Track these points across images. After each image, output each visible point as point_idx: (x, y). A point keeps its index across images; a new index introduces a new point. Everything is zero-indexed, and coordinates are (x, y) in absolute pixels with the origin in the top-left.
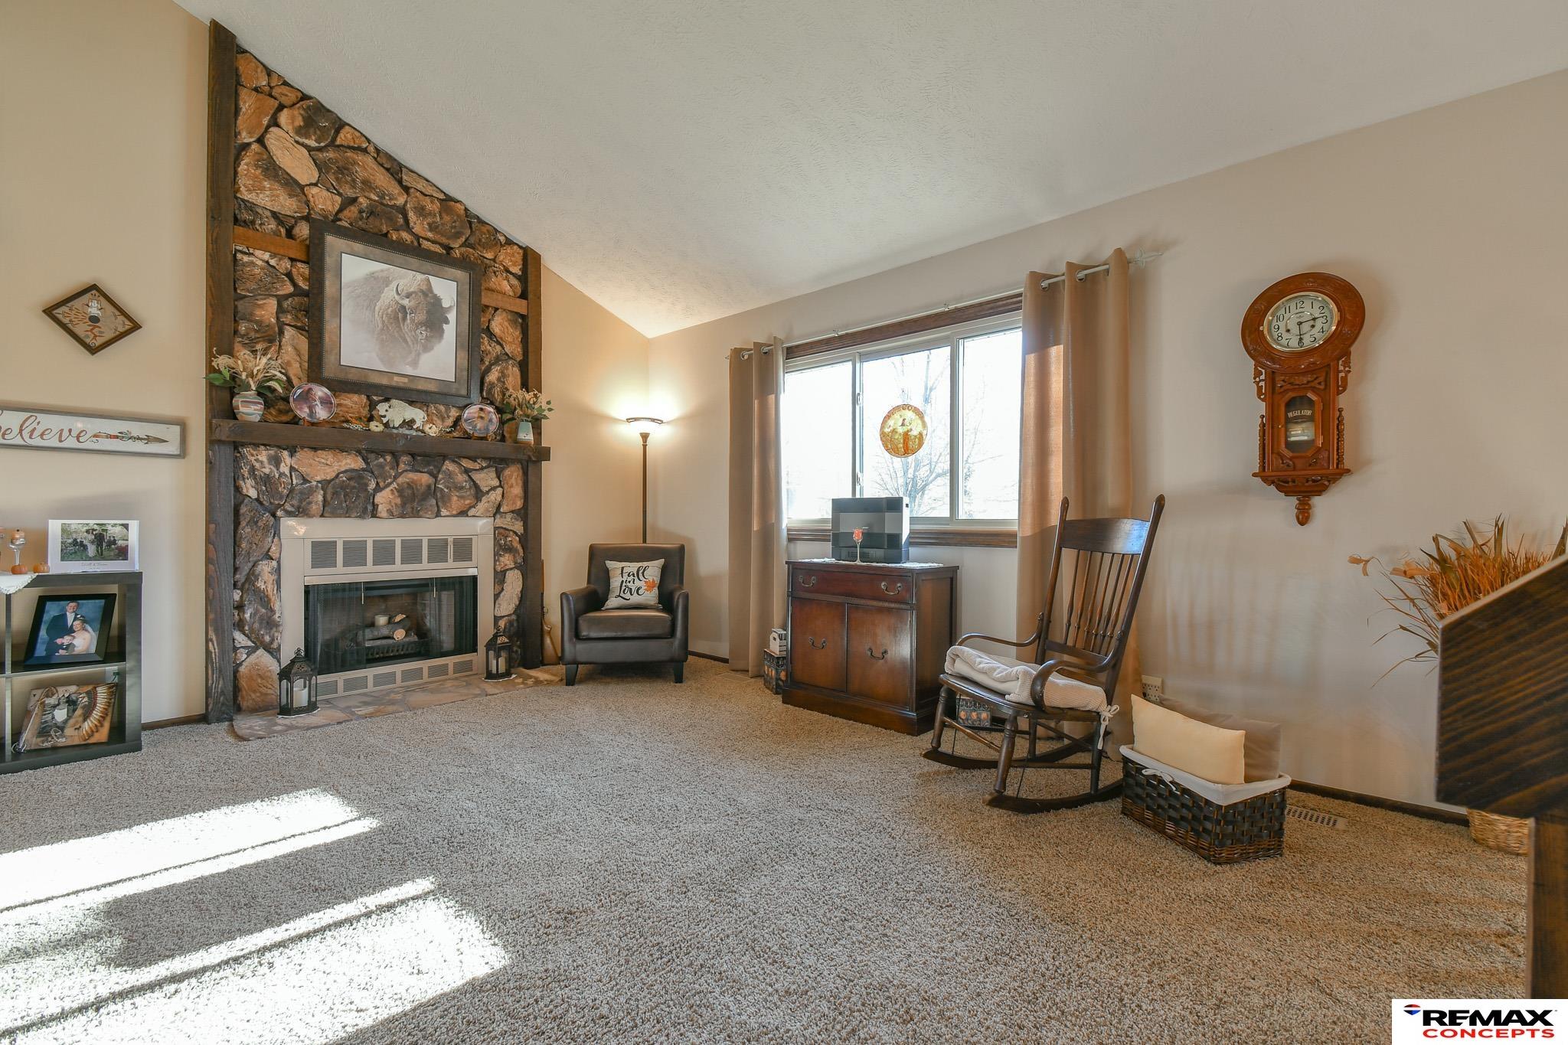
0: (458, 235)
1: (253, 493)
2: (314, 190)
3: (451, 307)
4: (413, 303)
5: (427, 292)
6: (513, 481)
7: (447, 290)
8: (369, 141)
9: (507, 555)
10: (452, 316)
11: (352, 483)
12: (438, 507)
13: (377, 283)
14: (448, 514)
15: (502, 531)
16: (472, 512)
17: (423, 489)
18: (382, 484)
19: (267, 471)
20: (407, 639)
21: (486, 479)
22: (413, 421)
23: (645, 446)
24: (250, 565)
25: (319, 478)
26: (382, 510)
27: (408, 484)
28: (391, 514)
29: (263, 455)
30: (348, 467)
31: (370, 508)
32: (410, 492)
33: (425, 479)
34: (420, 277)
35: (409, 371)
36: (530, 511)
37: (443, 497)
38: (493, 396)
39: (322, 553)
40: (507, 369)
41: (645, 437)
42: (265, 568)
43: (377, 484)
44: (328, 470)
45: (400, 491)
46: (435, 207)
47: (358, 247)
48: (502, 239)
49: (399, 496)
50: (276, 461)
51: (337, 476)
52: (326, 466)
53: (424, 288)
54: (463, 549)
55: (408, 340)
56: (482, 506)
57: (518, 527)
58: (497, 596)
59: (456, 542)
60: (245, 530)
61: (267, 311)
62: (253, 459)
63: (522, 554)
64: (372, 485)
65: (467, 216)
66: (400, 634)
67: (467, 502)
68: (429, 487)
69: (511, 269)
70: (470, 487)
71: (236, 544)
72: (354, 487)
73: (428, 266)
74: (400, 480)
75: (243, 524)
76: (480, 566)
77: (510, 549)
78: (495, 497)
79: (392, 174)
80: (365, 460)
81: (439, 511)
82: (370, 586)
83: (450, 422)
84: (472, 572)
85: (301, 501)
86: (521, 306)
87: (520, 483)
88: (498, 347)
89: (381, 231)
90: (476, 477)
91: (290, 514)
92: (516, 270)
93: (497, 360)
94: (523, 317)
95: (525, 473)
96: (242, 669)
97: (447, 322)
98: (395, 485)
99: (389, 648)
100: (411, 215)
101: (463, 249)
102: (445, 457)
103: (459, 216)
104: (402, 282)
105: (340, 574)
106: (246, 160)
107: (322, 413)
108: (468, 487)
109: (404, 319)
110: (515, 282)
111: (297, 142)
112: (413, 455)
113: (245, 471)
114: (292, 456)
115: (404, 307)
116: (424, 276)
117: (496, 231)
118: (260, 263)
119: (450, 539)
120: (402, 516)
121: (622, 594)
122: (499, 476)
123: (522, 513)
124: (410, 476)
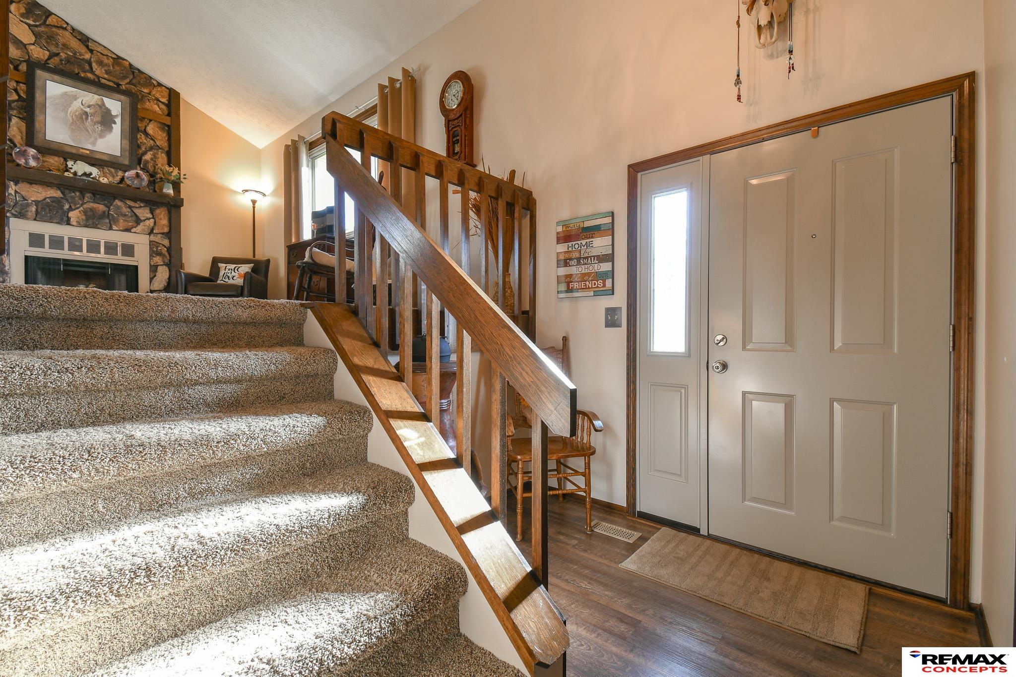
0: (124, 78)
2: (32, 47)
3: (117, 116)
4: (92, 111)
5: (102, 105)
6: (162, 216)
7: (114, 106)
8: (67, 23)
9: (158, 257)
10: (118, 120)
11: (54, 204)
12: (111, 224)
14: (117, 229)
15: (154, 243)
16: (134, 230)
17: (100, 213)
18: (73, 207)
21: (143, 213)
22: (91, 174)
23: (254, 208)
25: (33, 199)
26: (73, 221)
27: (90, 209)
28: (80, 225)
30: (51, 195)
31: (65, 219)
32: (92, 213)
33: (101, 208)
34: (96, 97)
35: (90, 147)
36: (174, 232)
37: (113, 219)
38: (147, 167)
39: (35, 239)
40: (158, 154)
41: (254, 202)
43: (70, 206)
44: (39, 195)
45: (85, 212)
46: (110, 61)
47: (56, 77)
48: (154, 82)
49: (85, 215)
51: (45, 199)
52: (38, 193)
53: (100, 103)
54: (128, 250)
55: (89, 130)
56: (139, 228)
57: (166, 242)
58: (151, 279)
59: (123, 245)
63: (168, 258)
64: (67, 206)
65: (130, 68)
67: (130, 224)
68: (104, 212)
69: (160, 99)
70: (132, 216)
72: (54, 206)
73: (102, 91)
74: (85, 206)
76: (141, 259)
77: (160, 254)
78: (151, 223)
79: (82, 42)
80: (63, 193)
81: (111, 227)
82: (67, 263)
83: (118, 179)
84: (134, 263)
85: (21, 211)
86: (168, 120)
87: (167, 218)
88: (152, 142)
89: (74, 71)
90: (136, 211)
91: (14, 216)
92: (165, 100)
93: (151, 148)
94: (168, 126)
95: (170, 213)
97: (115, 123)
98: (82, 208)
100: (94, 65)
101: (128, 86)
102: (115, 198)
103: (125, 68)
104: (85, 99)
105: (47, 253)
107: (33, 164)
108: (130, 215)
109: (87, 118)
110: (163, 107)
111: (22, 21)
112: (93, 194)
114: (16, 185)
115: (86, 113)
116: (99, 97)
117: (151, 77)
119: (119, 244)
120: (86, 226)
121: (224, 279)
122: (152, 212)
123: (168, 235)
124: (92, 205)
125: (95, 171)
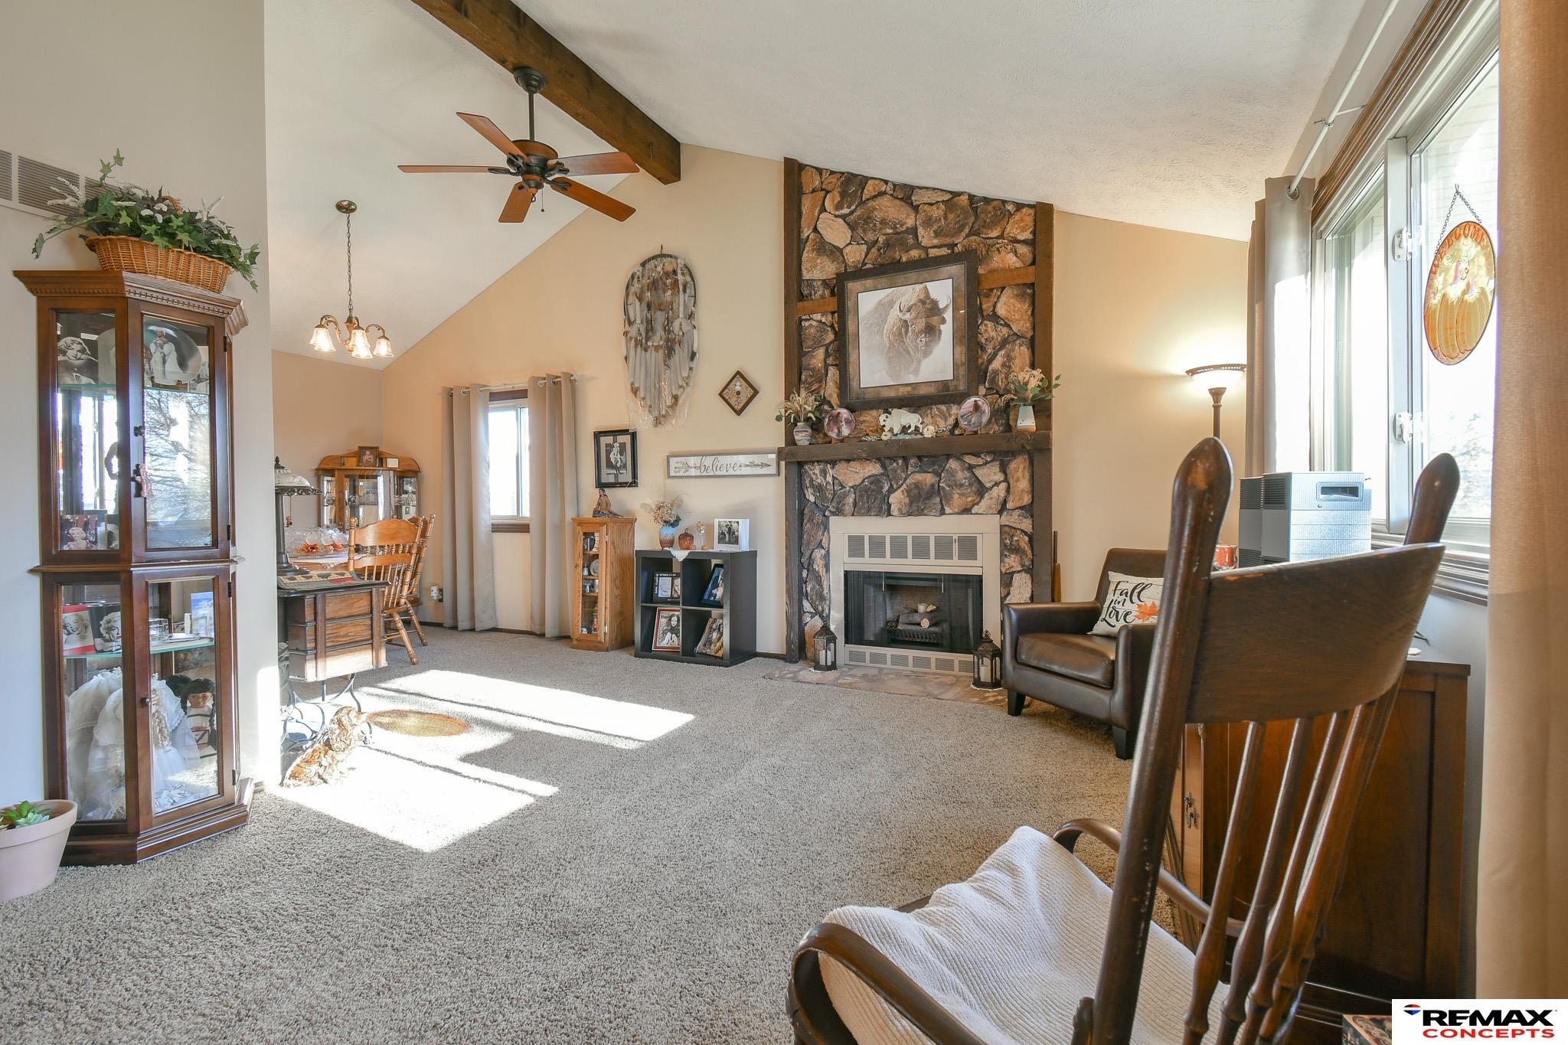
0: (961, 229)
1: (812, 499)
2: (849, 248)
3: (947, 306)
4: (913, 315)
5: (926, 299)
6: (1020, 474)
7: (943, 290)
8: (886, 182)
9: (1013, 556)
10: (948, 315)
11: (872, 487)
12: (942, 504)
13: (885, 306)
14: (951, 512)
15: (1006, 529)
16: (976, 509)
17: (927, 488)
18: (895, 486)
19: (819, 481)
20: (932, 629)
21: (990, 474)
23: (1217, 408)
24: (809, 552)
25: (851, 484)
26: (894, 509)
27: (915, 484)
28: (902, 514)
29: (817, 469)
30: (870, 473)
31: (885, 507)
32: (916, 491)
33: (928, 478)
34: (918, 287)
35: (912, 379)
36: (1039, 505)
37: (946, 495)
38: (997, 384)
39: (855, 545)
40: (1013, 350)
41: (1218, 393)
42: (819, 554)
43: (891, 486)
44: (857, 477)
45: (909, 491)
46: (938, 212)
47: (869, 282)
48: (1010, 207)
49: (908, 496)
50: (824, 473)
51: (863, 481)
52: (856, 474)
53: (922, 297)
54: (968, 547)
55: (911, 350)
56: (985, 503)
57: (1026, 525)
58: (1003, 600)
59: (961, 540)
60: (807, 526)
61: (818, 358)
62: (811, 472)
63: (1030, 556)
64: (887, 487)
65: (971, 203)
66: (925, 623)
67: (969, 499)
68: (933, 485)
69: (1020, 237)
70: (971, 485)
71: (801, 537)
72: (873, 490)
73: (925, 273)
74: (909, 481)
75: (805, 521)
76: (987, 564)
77: (1016, 550)
78: (1000, 491)
79: (905, 202)
80: (884, 466)
81: (943, 509)
82: (890, 576)
83: (951, 421)
84: (977, 572)
85: (838, 503)
86: (1031, 275)
87: (1027, 475)
88: (1005, 330)
89: (894, 258)
90: (979, 472)
91: (833, 514)
92: (1026, 235)
93: (1003, 344)
94: (1032, 286)
95: (1031, 464)
96: (806, 628)
97: (943, 321)
98: (904, 486)
99: (913, 634)
100: (920, 230)
101: (966, 241)
102: (948, 457)
103: (962, 208)
104: (903, 299)
105: (868, 563)
106: (807, 249)
107: (846, 431)
108: (967, 484)
109: (907, 332)
110: (1023, 249)
111: (836, 216)
112: (920, 458)
113: (807, 482)
114: (833, 468)
115: (906, 321)
116: (921, 286)
117: (1004, 202)
118: (814, 323)
119: (955, 537)
120: (910, 514)
121: (1107, 619)
122: (1004, 469)
123: (1028, 510)
124: (919, 477)
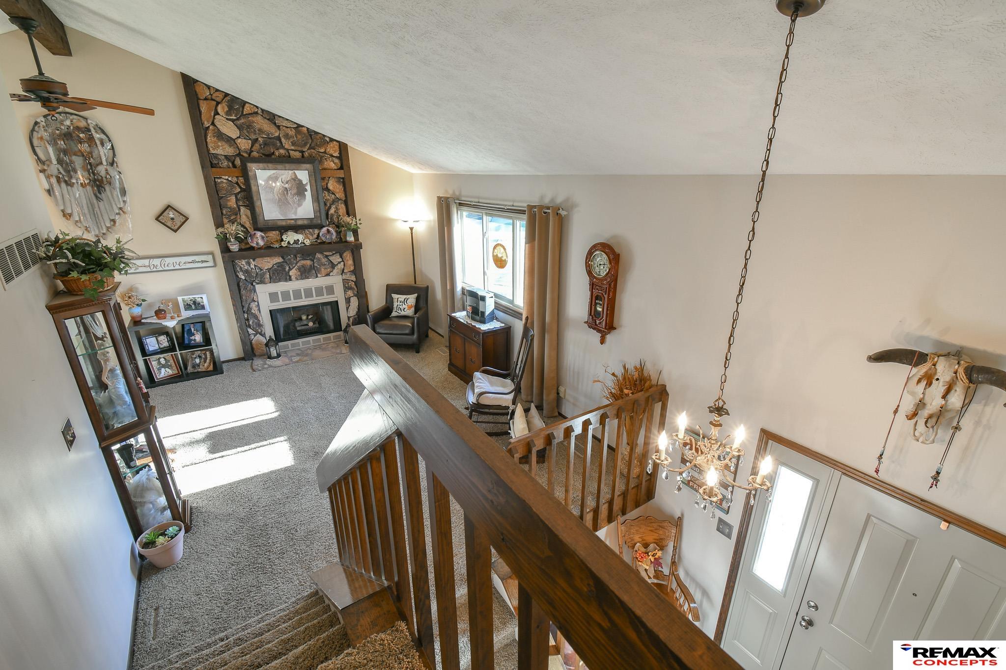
0: (305, 144)
1: (243, 277)
2: (239, 140)
3: (307, 183)
4: (290, 185)
5: (295, 179)
6: (348, 258)
8: (257, 107)
9: (350, 291)
10: (308, 187)
11: (279, 268)
12: (316, 273)
13: (273, 180)
14: (321, 276)
15: (346, 280)
16: (331, 274)
17: (308, 267)
18: (291, 267)
19: (246, 268)
20: (314, 326)
21: (336, 259)
22: (298, 240)
23: (412, 234)
24: (248, 305)
25: (266, 268)
26: (293, 277)
27: (302, 265)
28: (297, 279)
29: (244, 262)
30: (276, 262)
31: (288, 277)
32: (303, 269)
33: (308, 262)
34: (291, 172)
35: (294, 217)
36: (358, 269)
37: (317, 269)
38: (334, 220)
39: (273, 297)
40: (339, 206)
41: (411, 229)
42: (253, 305)
43: (289, 267)
44: (269, 264)
45: (299, 269)
46: (292, 133)
47: (261, 165)
48: (328, 139)
49: (299, 271)
50: (249, 264)
51: (273, 266)
52: (268, 263)
53: (293, 177)
54: (330, 290)
55: (291, 203)
56: (335, 271)
57: (353, 278)
58: (347, 309)
59: (326, 287)
60: (243, 292)
61: (232, 202)
62: (240, 264)
63: (357, 290)
64: (287, 268)
65: (308, 132)
66: (311, 324)
67: (329, 270)
68: (311, 265)
69: (334, 155)
70: (329, 264)
71: (241, 298)
72: (280, 270)
73: (293, 166)
74: (298, 265)
75: (242, 290)
76: (339, 295)
77: (350, 288)
78: (341, 266)
79: (271, 121)
80: (283, 258)
81: (317, 275)
82: (294, 308)
83: (315, 236)
84: (336, 299)
85: (261, 278)
86: (341, 174)
87: (351, 259)
88: (333, 196)
89: (270, 153)
90: (331, 258)
91: (258, 284)
92: (336, 154)
93: (333, 202)
94: (343, 178)
95: (353, 254)
96: (253, 342)
97: (306, 190)
98: (297, 267)
99: (307, 330)
100: (283, 140)
101: (309, 151)
102: (316, 253)
103: (304, 134)
104: (283, 177)
105: (281, 304)
106: (209, 135)
107: (261, 243)
109: (287, 193)
110: (337, 161)
111: (227, 119)
112: (301, 254)
113: (238, 269)
114: (254, 261)
115: (286, 189)
116: (292, 172)
117: (324, 136)
118: (225, 181)
119: (324, 286)
120: (301, 279)
121: (397, 311)
122: (341, 257)
123: (354, 272)
124: (303, 262)
125: (300, 237)
